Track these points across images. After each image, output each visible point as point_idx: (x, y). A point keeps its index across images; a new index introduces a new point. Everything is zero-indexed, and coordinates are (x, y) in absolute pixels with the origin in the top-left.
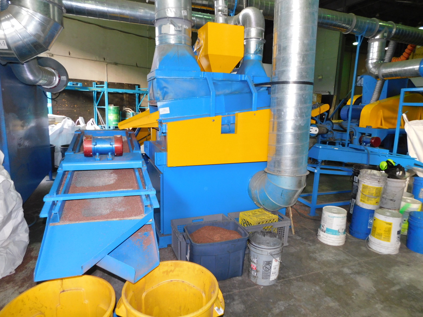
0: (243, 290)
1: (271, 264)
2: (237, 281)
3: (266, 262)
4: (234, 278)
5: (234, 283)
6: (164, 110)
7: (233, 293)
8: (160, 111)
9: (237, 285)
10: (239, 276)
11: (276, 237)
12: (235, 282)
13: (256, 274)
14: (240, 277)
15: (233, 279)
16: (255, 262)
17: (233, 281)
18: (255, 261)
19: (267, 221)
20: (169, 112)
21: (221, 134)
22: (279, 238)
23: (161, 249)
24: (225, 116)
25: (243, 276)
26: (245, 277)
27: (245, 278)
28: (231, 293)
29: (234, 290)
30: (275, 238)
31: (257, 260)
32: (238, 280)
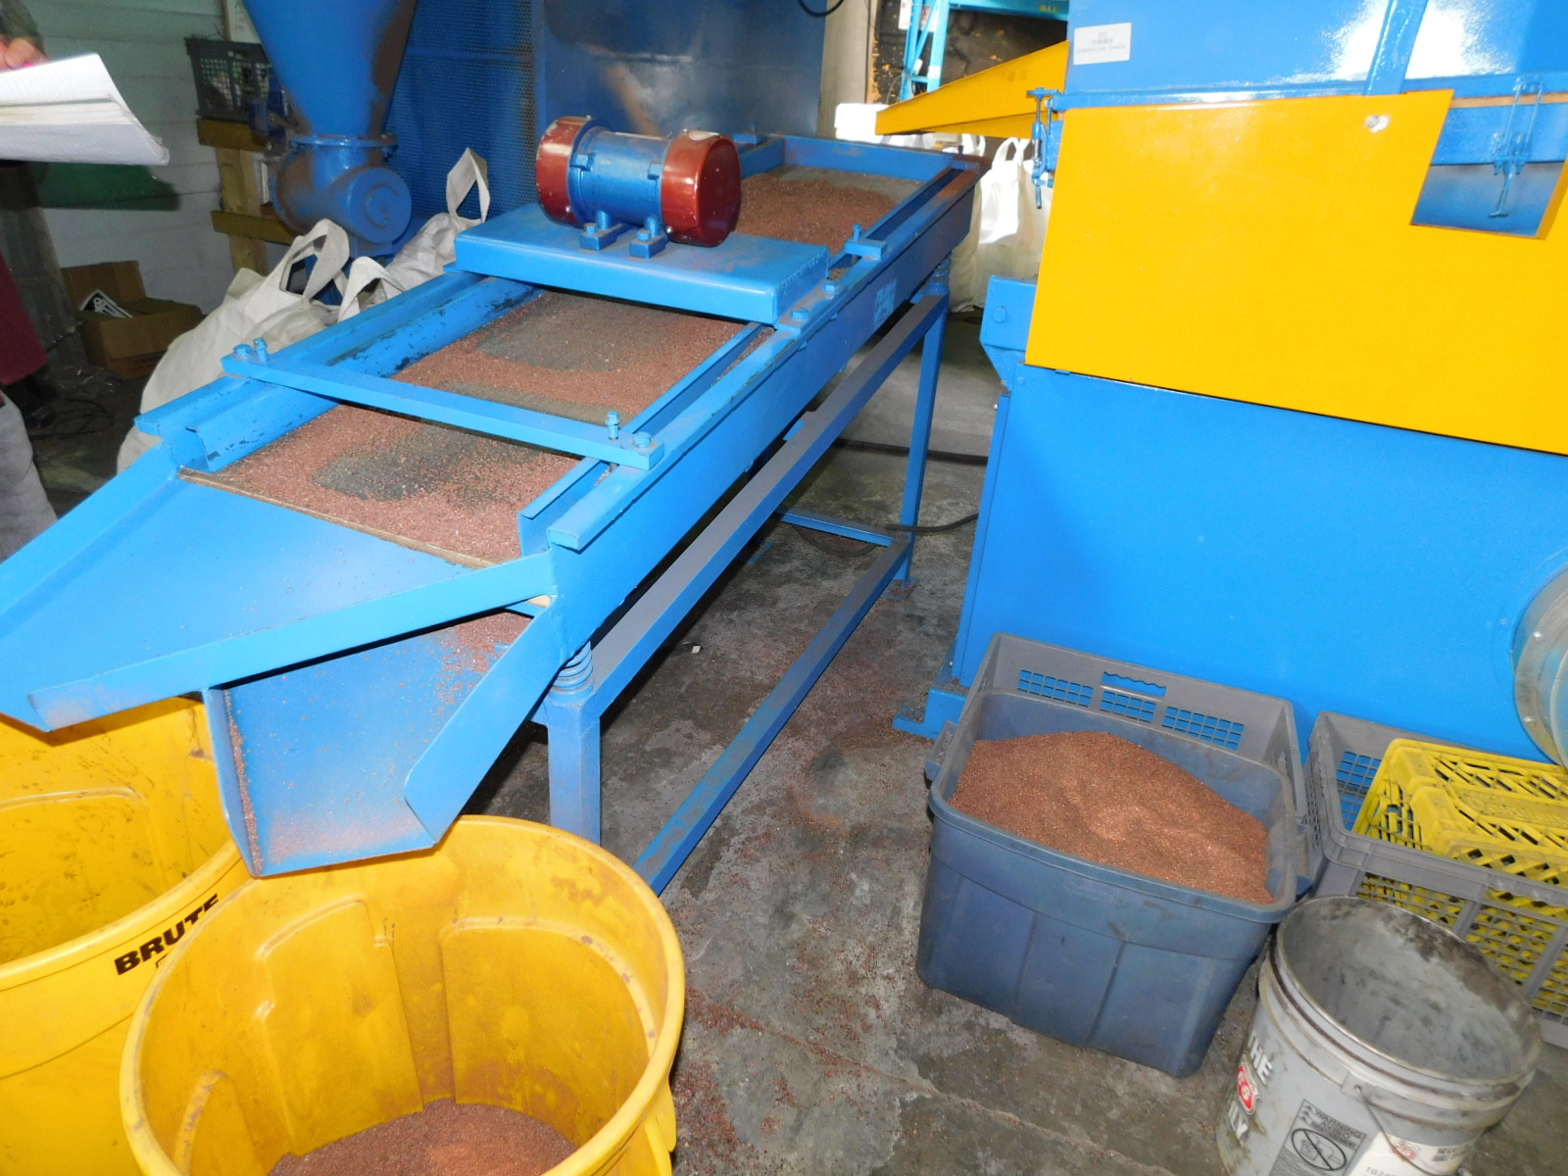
0: (1122, 1160)
1: (1358, 1150)
2: (1133, 1095)
3: (1320, 1114)
4: (1133, 1065)
5: (1110, 1090)
6: (1100, 41)
7: (1056, 1143)
8: (1077, 46)
9: (1114, 1114)
10: (1166, 1072)
11: (1503, 1006)
12: (1121, 1089)
13: (1246, 1135)
14: (1169, 1080)
15: (1123, 1066)
16: (1260, 1072)
17: (1109, 1078)
18: (1262, 1064)
19: (1546, 867)
20: (1124, 55)
21: (1414, 223)
22: (1518, 1026)
23: (924, 739)
24: (1505, 101)
25: (1191, 1083)
26: (1198, 1097)
27: (1192, 1101)
28: (1049, 1134)
29: (1075, 1127)
30: (1490, 1010)
31: (1270, 1066)
32: (1146, 1091)
